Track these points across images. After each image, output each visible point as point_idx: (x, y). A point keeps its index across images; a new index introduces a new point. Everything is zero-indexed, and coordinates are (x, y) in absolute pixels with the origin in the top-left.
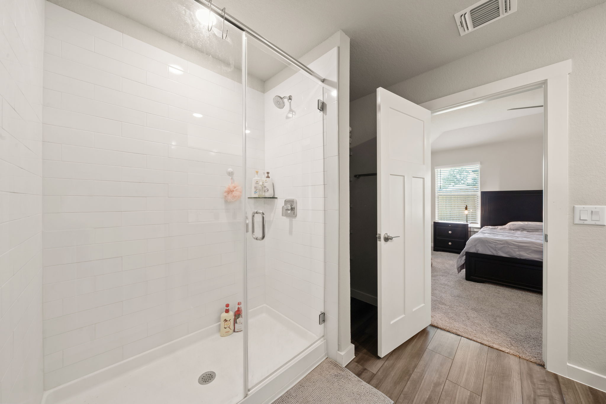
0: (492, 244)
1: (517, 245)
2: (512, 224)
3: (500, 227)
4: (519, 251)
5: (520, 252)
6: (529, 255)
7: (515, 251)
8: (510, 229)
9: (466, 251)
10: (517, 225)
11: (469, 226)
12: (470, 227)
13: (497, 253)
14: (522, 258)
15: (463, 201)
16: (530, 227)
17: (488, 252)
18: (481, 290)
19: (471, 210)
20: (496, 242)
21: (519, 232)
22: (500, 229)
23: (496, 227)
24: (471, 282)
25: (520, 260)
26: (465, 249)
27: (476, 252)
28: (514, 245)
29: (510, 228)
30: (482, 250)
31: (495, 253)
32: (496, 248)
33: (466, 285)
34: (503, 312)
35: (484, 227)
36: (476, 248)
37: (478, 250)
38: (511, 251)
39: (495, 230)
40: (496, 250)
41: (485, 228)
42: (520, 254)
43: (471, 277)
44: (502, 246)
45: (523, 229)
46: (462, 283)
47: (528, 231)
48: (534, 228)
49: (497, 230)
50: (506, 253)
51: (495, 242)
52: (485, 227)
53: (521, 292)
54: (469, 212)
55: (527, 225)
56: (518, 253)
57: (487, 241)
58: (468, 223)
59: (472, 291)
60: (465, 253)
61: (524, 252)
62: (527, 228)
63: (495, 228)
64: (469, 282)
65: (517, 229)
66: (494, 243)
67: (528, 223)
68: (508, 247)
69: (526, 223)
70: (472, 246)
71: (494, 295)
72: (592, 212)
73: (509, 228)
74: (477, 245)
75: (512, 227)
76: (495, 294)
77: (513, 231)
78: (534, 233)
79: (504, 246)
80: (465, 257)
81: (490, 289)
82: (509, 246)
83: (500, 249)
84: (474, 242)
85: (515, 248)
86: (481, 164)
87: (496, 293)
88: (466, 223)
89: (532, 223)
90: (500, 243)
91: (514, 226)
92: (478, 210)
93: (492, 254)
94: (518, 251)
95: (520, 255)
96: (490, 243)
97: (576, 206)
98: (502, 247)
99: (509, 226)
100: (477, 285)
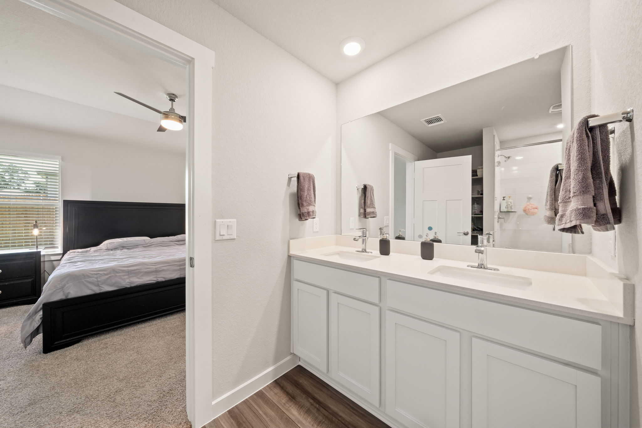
0: (91, 277)
1: (127, 270)
2: (110, 243)
3: (93, 249)
4: (129, 277)
5: (130, 279)
6: (141, 279)
7: (125, 278)
8: (108, 250)
9: (44, 302)
10: (115, 243)
11: (42, 253)
12: (44, 255)
13: (100, 289)
14: (133, 285)
15: (22, 214)
16: (130, 244)
17: (86, 292)
18: (77, 359)
19: (44, 228)
20: (99, 274)
21: (119, 252)
22: (94, 252)
23: (88, 249)
24: (56, 352)
25: (131, 288)
26: (42, 300)
27: (63, 297)
28: (123, 271)
29: (108, 248)
30: (74, 292)
31: (97, 290)
32: (99, 281)
33: (45, 364)
34: (121, 378)
35: (68, 252)
36: (63, 291)
37: (69, 293)
38: (119, 280)
39: (88, 254)
40: (98, 285)
41: (71, 254)
42: (130, 281)
43: (56, 343)
44: (107, 277)
45: (122, 247)
46: (36, 364)
47: (128, 249)
48: (134, 244)
49: (90, 253)
50: (112, 286)
51: (96, 274)
52: (71, 251)
53: (132, 329)
54: (41, 232)
55: (126, 241)
56: (128, 281)
57: (83, 275)
58: (39, 250)
59: (61, 370)
60: (41, 306)
61: (134, 278)
62: (126, 246)
63: (87, 252)
64: (52, 353)
65: (116, 249)
66: (96, 276)
67: (126, 239)
68: (116, 276)
69: (125, 239)
70: (56, 290)
71: (100, 355)
72: (228, 226)
73: (106, 248)
74: (67, 286)
75: (110, 247)
76: (102, 352)
77: (111, 252)
78: (135, 250)
79: (110, 277)
80: (41, 313)
81: (93, 348)
82: (117, 274)
83: (105, 282)
84: (60, 282)
85: (124, 276)
86: (63, 159)
87: (101, 349)
88: (35, 250)
89: (131, 239)
90: (104, 273)
91: (112, 245)
92: (57, 227)
93: (92, 293)
94: (127, 278)
95: (130, 283)
96: (89, 277)
97: (217, 220)
98: (108, 279)
99: (106, 246)
100: (68, 353)
